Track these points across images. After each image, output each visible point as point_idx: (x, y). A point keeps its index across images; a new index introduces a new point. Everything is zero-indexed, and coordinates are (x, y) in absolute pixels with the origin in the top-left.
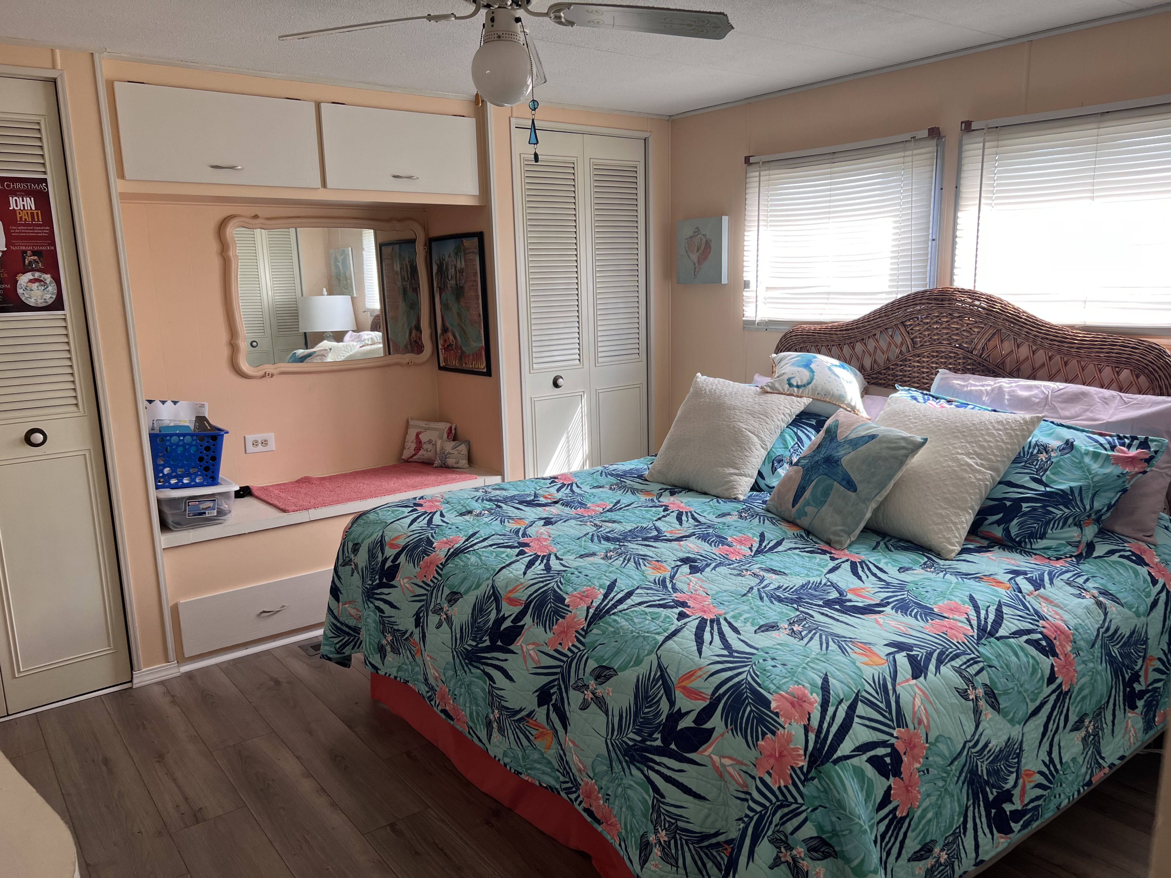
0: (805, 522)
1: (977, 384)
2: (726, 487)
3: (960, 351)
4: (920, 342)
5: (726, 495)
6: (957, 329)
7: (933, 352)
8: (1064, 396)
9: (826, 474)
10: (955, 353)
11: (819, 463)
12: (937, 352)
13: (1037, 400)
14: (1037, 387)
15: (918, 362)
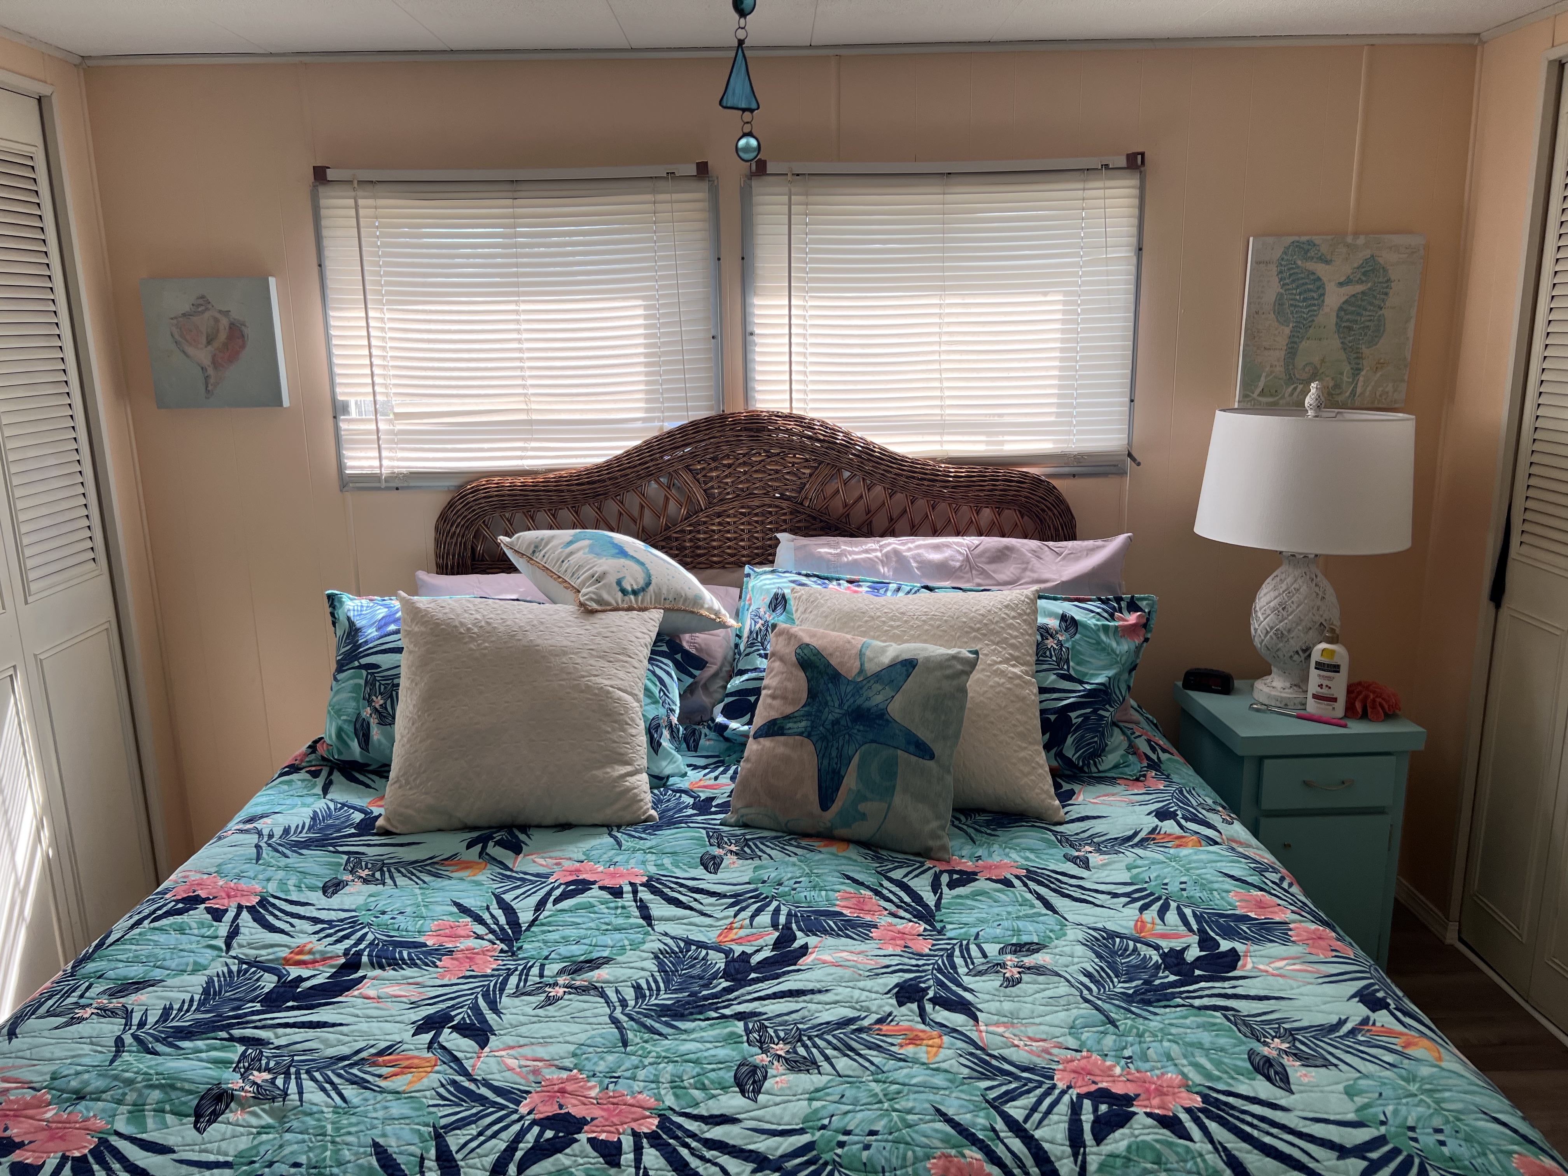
0: (864, 830)
1: (856, 550)
2: (617, 806)
3: (785, 504)
4: (720, 493)
5: (628, 817)
6: (777, 472)
7: (742, 507)
8: (987, 555)
9: (873, 741)
10: (777, 506)
11: (843, 722)
12: (749, 507)
13: (958, 564)
14: (948, 546)
15: (720, 524)
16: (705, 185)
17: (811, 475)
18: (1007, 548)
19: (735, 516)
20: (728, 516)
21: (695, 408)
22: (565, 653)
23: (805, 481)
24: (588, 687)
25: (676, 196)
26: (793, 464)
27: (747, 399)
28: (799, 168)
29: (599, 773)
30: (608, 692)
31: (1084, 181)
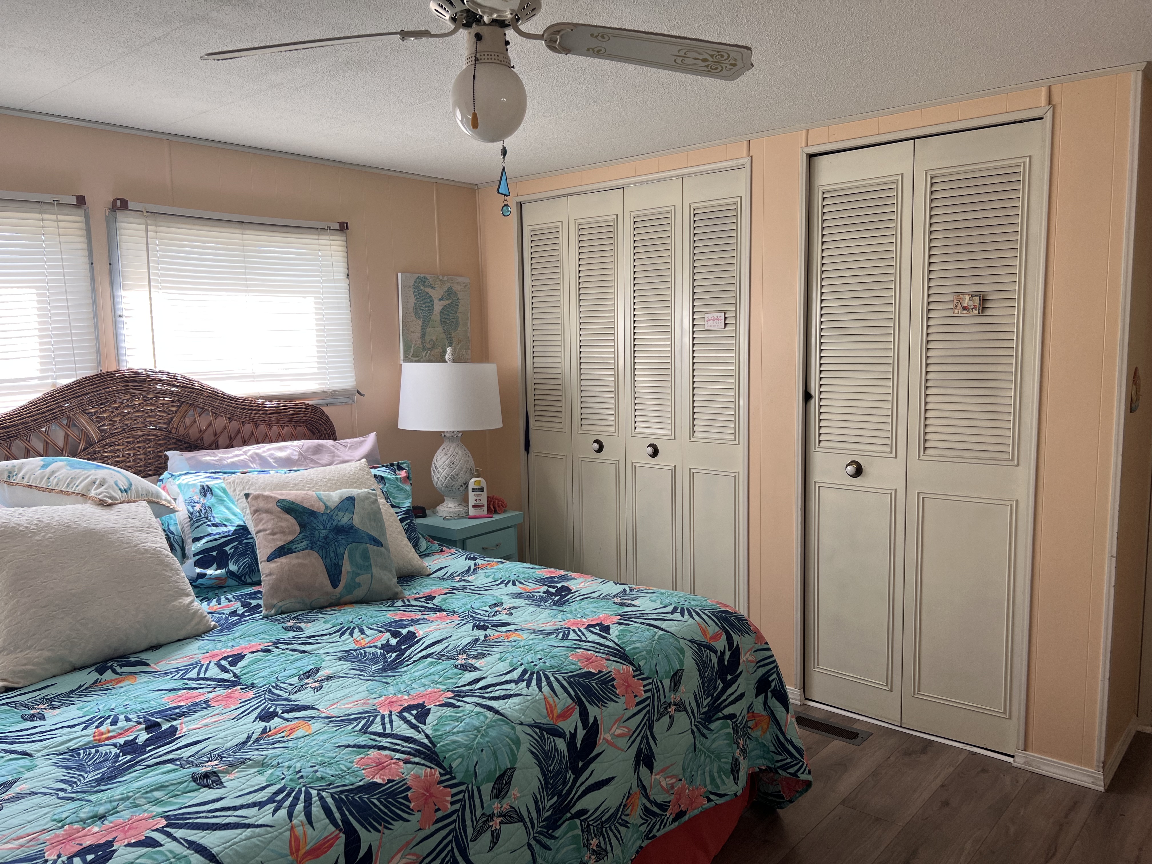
0: (359, 593)
1: (230, 455)
2: (194, 622)
3: (159, 433)
4: (110, 429)
5: (202, 628)
6: (151, 410)
7: (128, 438)
8: (310, 450)
10: (154, 435)
11: (331, 536)
12: (133, 437)
13: (297, 457)
14: (286, 447)
16: (81, 212)
17: (176, 412)
18: (319, 445)
19: (123, 445)
20: (118, 445)
21: (81, 369)
22: (116, 531)
23: (172, 416)
24: (146, 550)
25: (60, 217)
26: (163, 404)
27: (118, 361)
28: (151, 208)
29: (176, 603)
30: (161, 551)
31: (319, 235)
